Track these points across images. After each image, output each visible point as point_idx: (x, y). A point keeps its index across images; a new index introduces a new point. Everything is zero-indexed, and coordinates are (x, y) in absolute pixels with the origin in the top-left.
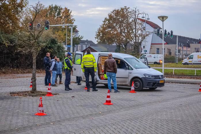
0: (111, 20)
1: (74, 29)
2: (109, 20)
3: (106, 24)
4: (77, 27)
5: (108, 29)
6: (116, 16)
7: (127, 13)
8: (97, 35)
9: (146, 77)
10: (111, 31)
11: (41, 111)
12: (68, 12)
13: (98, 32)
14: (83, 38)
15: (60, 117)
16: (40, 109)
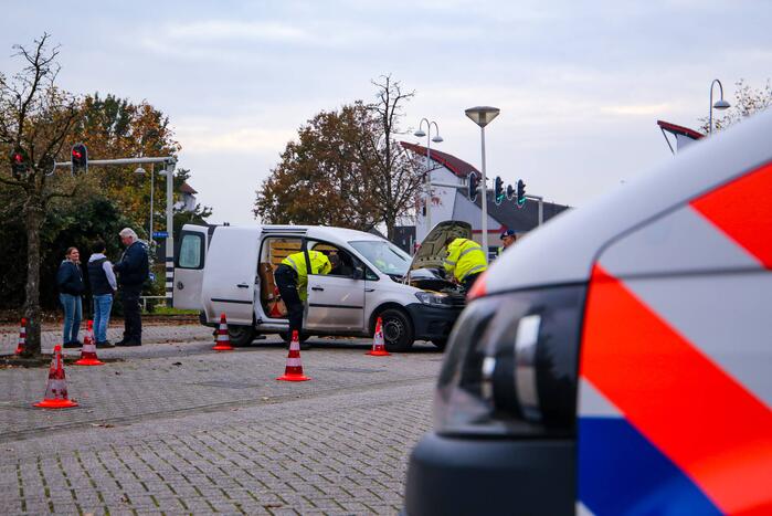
0: (310, 148)
1: (180, 181)
2: (301, 151)
3: (293, 163)
4: (188, 177)
5: (300, 182)
6: (325, 134)
7: (363, 124)
8: (260, 204)
9: (423, 304)
10: (309, 187)
11: (58, 393)
12: (157, 121)
13: (264, 193)
14: (210, 213)
15: (125, 411)
16: (53, 386)
